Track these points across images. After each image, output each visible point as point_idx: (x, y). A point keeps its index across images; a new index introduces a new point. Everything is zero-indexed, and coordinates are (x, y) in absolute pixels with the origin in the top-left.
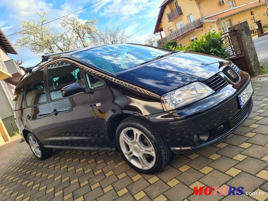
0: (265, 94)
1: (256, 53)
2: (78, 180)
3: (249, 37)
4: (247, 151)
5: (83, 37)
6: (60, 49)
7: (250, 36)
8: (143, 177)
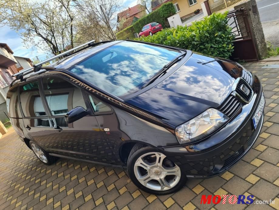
0: (274, 89)
1: (263, 34)
2: (92, 196)
3: (256, 17)
4: (259, 171)
5: (68, 6)
6: (43, 22)
7: (257, 15)
8: (158, 198)
